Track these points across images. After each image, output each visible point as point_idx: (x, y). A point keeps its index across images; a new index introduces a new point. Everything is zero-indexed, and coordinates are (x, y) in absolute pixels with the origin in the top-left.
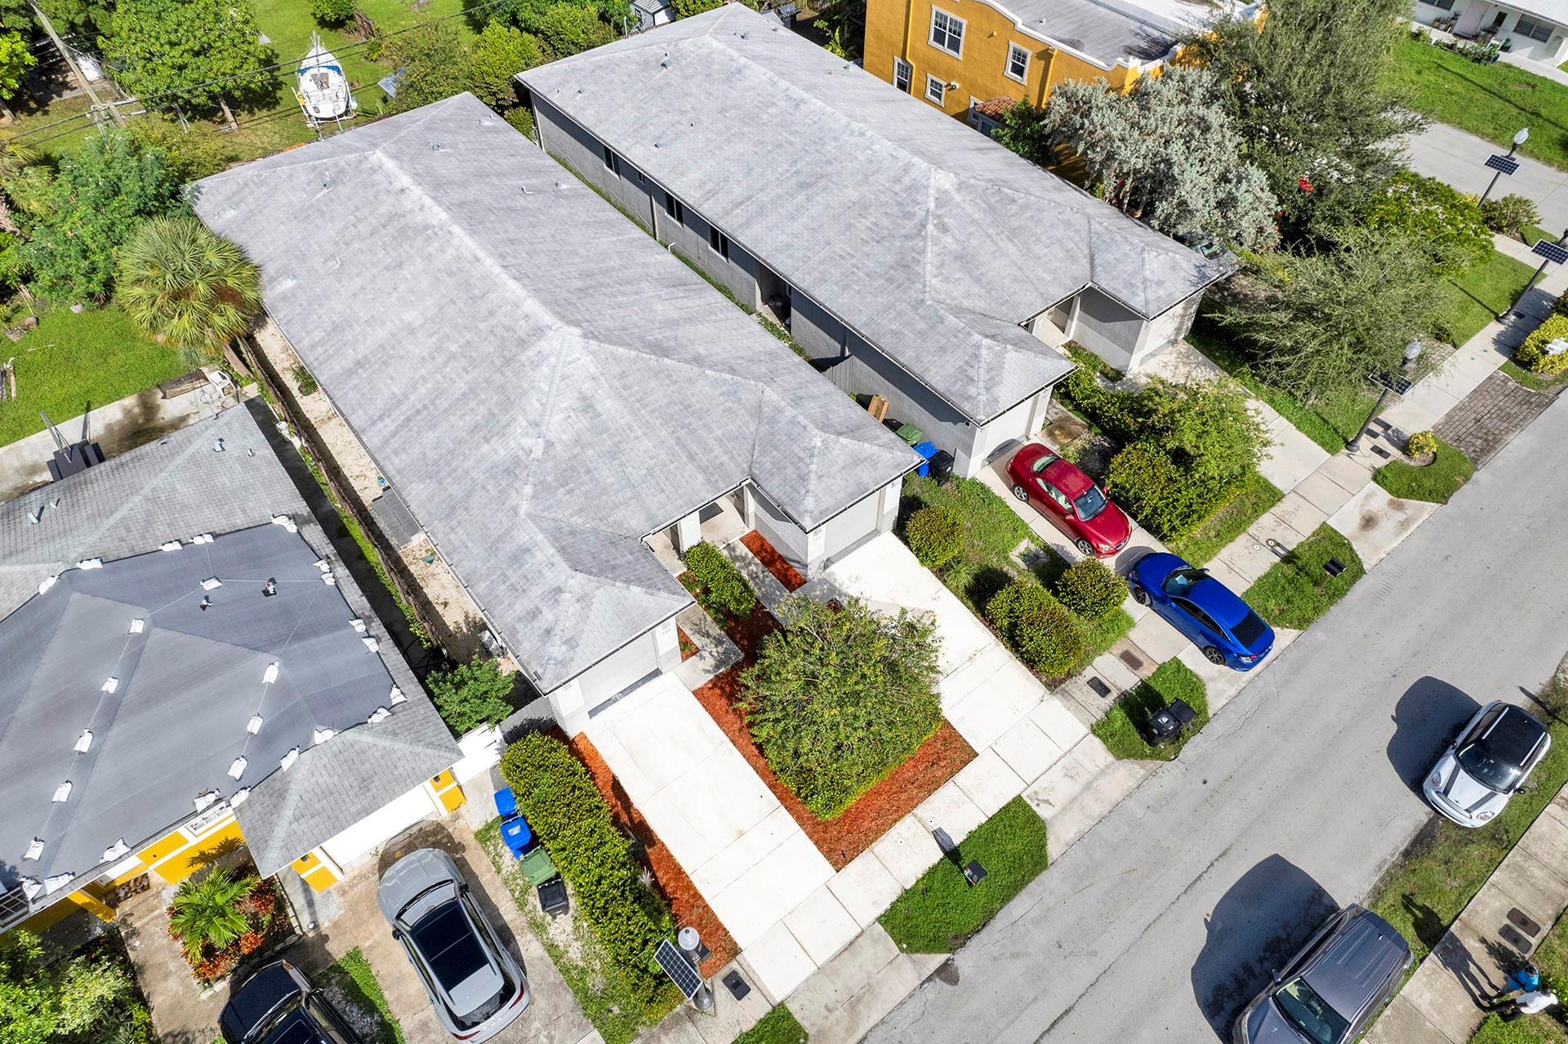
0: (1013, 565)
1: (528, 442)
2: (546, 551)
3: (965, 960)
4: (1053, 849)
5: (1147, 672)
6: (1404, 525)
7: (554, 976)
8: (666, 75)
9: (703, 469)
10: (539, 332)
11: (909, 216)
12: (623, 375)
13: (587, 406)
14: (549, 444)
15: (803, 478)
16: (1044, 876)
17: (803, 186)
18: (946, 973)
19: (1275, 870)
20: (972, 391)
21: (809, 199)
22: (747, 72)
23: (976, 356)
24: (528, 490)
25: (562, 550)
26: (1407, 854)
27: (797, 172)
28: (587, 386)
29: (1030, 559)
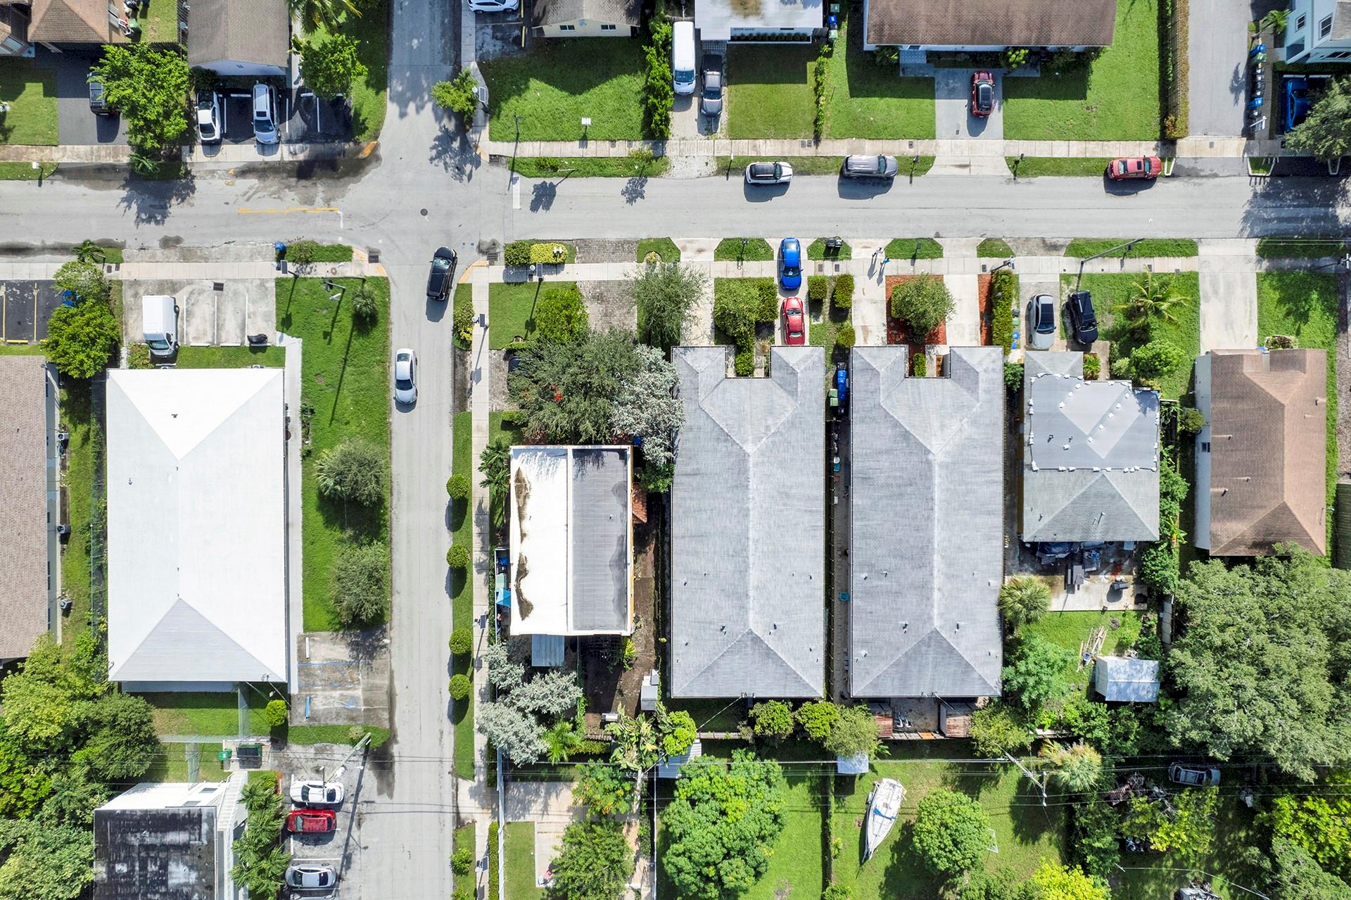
0: (824, 319)
1: (965, 425)
2: (982, 385)
3: (932, 235)
4: (890, 241)
5: (820, 262)
6: (691, 242)
7: (1021, 301)
8: (780, 619)
9: (918, 388)
10: (941, 465)
11: (774, 443)
12: (925, 431)
13: (942, 427)
14: (961, 420)
15: (894, 363)
16: (897, 237)
17: (787, 495)
18: (938, 236)
19: (842, 195)
20: (816, 359)
21: (791, 487)
22: (756, 583)
23: (805, 369)
24: (974, 410)
25: (977, 383)
26: (809, 174)
27: (784, 505)
28: (939, 433)
29: (817, 318)
